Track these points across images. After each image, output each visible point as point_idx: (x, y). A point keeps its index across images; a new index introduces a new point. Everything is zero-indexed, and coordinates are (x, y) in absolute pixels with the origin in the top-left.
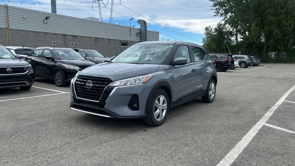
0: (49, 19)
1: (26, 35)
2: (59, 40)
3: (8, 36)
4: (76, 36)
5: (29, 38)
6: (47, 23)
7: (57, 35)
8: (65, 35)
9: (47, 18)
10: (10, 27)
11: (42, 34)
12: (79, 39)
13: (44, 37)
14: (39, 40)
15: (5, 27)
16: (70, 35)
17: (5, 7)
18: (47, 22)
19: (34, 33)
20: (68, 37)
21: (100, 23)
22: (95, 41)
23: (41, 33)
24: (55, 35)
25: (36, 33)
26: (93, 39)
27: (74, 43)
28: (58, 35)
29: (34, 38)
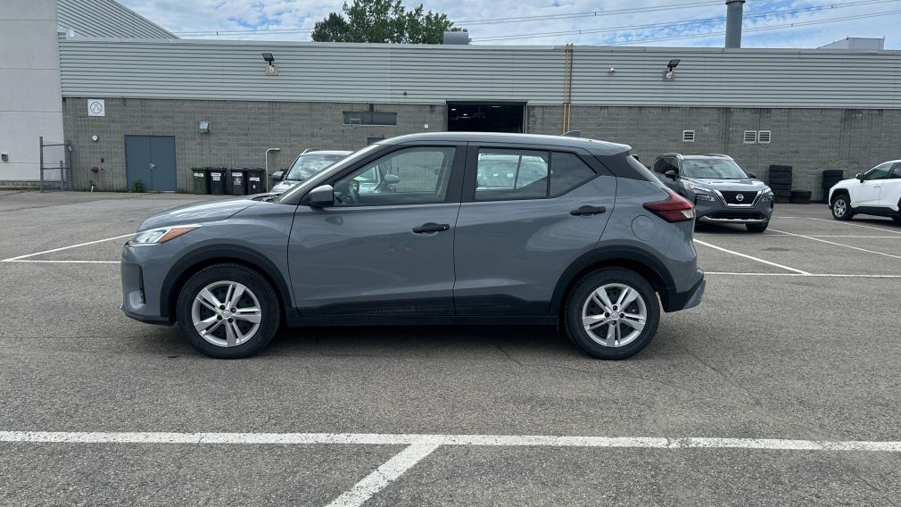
0: (677, 67)
1: (611, 119)
2: (706, 125)
3: (566, 124)
4: (768, 110)
5: (617, 125)
6: (672, 80)
7: (702, 111)
8: (727, 110)
9: (672, 66)
10: (573, 102)
11: (655, 111)
12: (779, 118)
13: (660, 119)
14: (645, 130)
15: (562, 102)
16: (744, 109)
17: (566, 51)
18: (673, 77)
19: (633, 111)
20: (736, 117)
21: (875, 54)
22: (844, 120)
23: (652, 111)
24: (694, 110)
25: (637, 111)
26: (834, 113)
27: (758, 134)
28: (705, 111)
29: (631, 125)
